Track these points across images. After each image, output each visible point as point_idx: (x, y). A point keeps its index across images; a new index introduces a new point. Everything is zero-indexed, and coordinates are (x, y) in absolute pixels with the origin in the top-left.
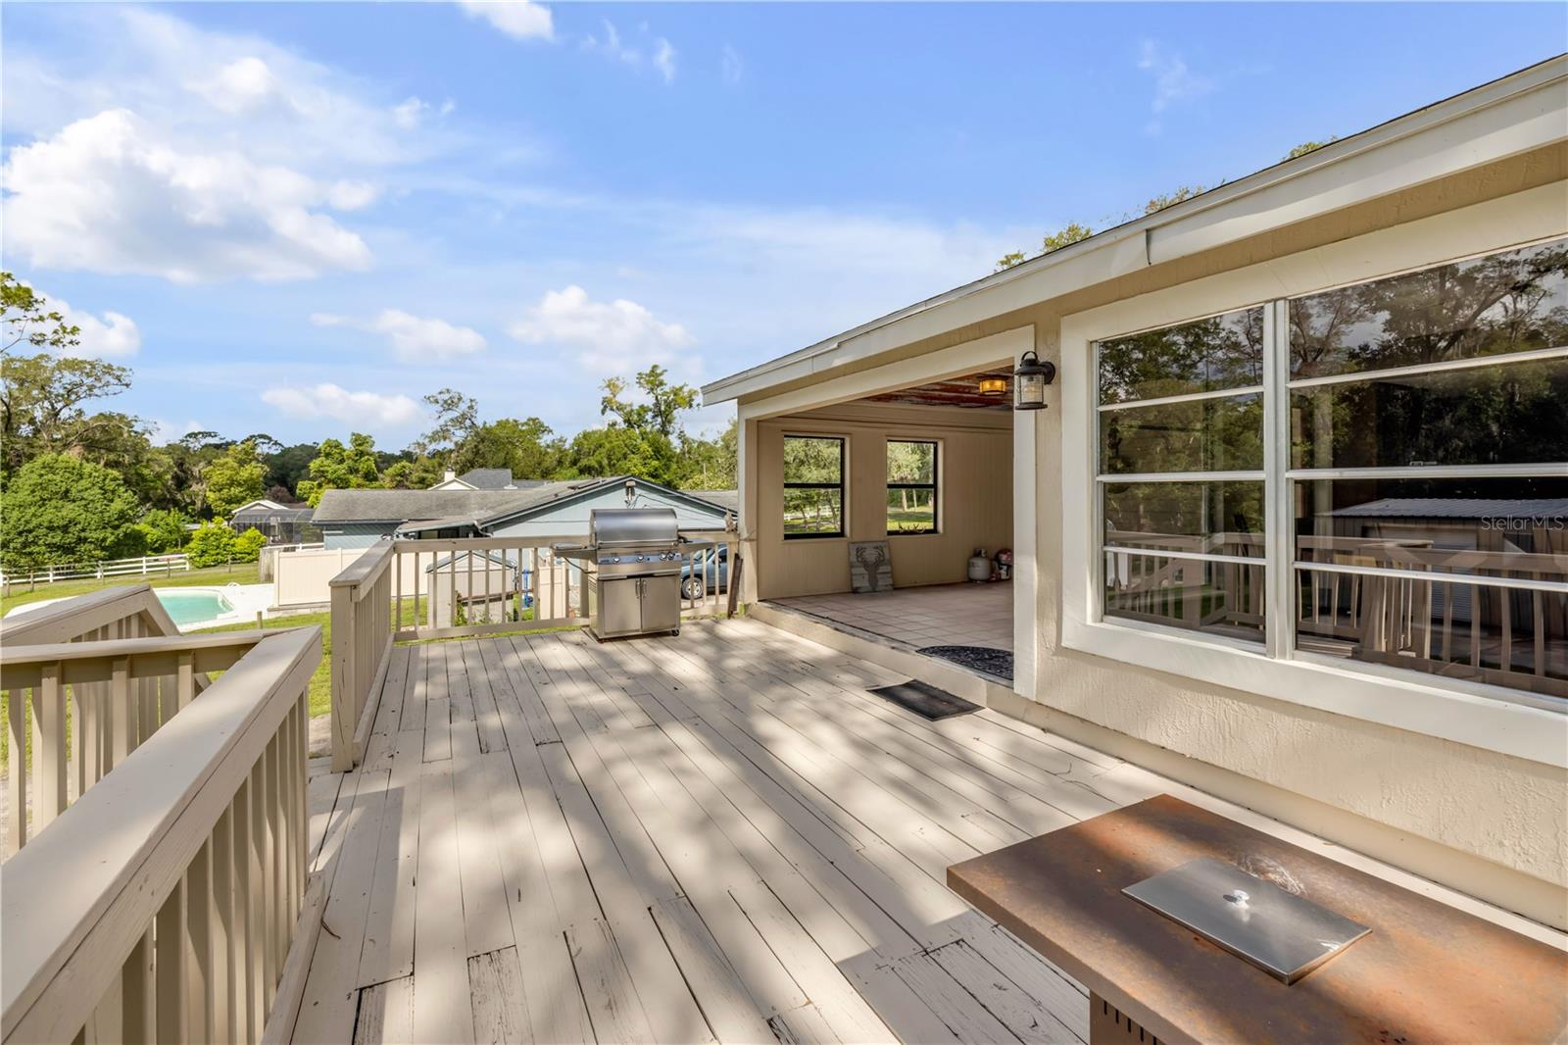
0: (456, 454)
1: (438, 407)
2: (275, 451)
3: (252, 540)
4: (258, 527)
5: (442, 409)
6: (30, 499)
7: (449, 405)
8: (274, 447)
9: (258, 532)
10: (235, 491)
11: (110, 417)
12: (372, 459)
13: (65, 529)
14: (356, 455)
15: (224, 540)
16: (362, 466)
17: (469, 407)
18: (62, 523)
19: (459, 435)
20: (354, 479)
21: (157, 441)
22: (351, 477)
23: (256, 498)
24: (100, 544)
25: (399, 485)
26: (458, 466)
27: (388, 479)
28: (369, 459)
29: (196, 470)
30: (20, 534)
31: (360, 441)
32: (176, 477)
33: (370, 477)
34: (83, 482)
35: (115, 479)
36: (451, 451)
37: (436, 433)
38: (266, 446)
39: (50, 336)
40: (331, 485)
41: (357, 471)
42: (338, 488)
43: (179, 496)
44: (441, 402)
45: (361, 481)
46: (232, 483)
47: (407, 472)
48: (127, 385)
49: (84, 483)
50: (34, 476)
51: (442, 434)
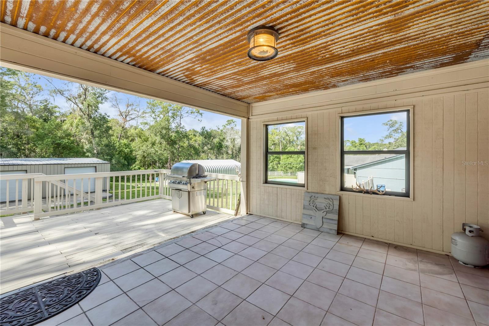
1: (388, 127)
5: (389, 127)
6: (286, 157)
7: (392, 126)
14: (360, 145)
16: (361, 148)
28: (363, 146)
31: (360, 140)
37: (387, 136)
44: (389, 125)
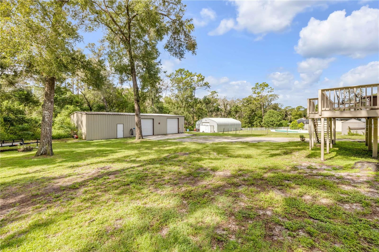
3: (301, 125)
6: (268, 117)
10: (297, 116)
11: (276, 104)
13: (272, 122)
15: (296, 125)
21: (283, 108)
23: (301, 118)
24: (277, 124)
29: (289, 113)
30: (267, 122)
32: (285, 115)
38: (301, 109)
39: (270, 91)
43: (286, 118)
46: (296, 115)
48: (278, 98)
49: (275, 114)
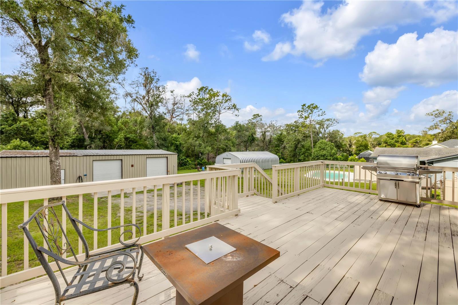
0: (442, 134)
1: (433, 117)
2: (377, 136)
4: (364, 158)
5: (435, 117)
6: (318, 150)
7: (438, 115)
8: (377, 135)
9: (364, 159)
12: (403, 137)
14: (398, 137)
16: (400, 140)
17: (449, 115)
18: (323, 155)
19: (443, 126)
20: (397, 144)
22: (396, 143)
23: (367, 150)
25: (414, 146)
26: (443, 139)
27: (410, 144)
28: (402, 138)
30: (317, 157)
31: (399, 132)
33: (403, 143)
34: (327, 146)
35: (333, 145)
36: (440, 133)
37: (432, 127)
38: (375, 135)
39: (321, 115)
40: (389, 146)
41: (398, 142)
42: (391, 147)
43: (350, 149)
44: (434, 115)
45: (399, 145)
46: (361, 146)
47: (418, 141)
48: (338, 123)
50: (319, 145)
51: (436, 127)
